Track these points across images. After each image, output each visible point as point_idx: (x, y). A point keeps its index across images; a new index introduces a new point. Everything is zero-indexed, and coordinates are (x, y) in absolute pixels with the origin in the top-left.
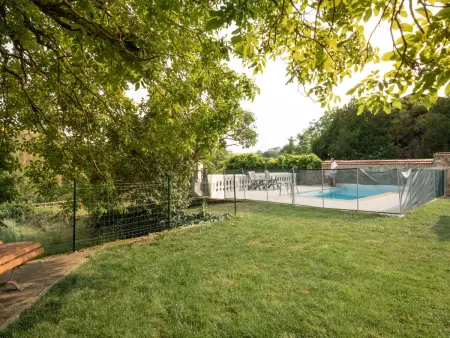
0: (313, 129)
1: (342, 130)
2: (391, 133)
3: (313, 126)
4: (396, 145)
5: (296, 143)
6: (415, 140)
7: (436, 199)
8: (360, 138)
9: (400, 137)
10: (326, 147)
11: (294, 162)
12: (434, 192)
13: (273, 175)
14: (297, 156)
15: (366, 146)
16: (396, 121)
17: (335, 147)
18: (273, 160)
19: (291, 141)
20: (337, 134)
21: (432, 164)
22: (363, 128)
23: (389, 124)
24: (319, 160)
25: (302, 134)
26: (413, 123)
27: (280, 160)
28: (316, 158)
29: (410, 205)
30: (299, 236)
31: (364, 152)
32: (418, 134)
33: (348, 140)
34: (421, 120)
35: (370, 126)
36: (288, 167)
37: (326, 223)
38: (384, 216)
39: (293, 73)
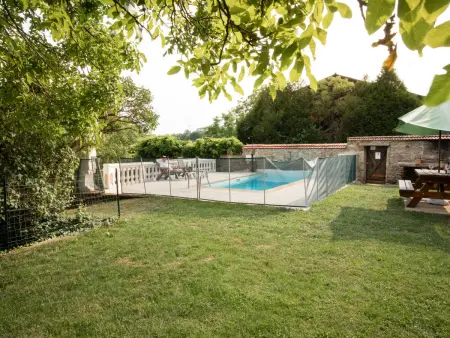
0: (242, 108)
1: (266, 111)
2: (313, 115)
3: (241, 104)
4: (317, 127)
5: (221, 124)
6: (335, 124)
7: (346, 186)
8: (284, 119)
9: (321, 119)
10: (251, 129)
11: (214, 146)
12: (344, 179)
13: (189, 162)
14: (217, 140)
15: (290, 129)
16: (318, 103)
17: (260, 129)
18: (191, 144)
19: (216, 121)
20: (262, 114)
21: (346, 149)
22: (287, 109)
23: (312, 106)
24: (241, 143)
25: (227, 113)
26: (333, 105)
27: (199, 144)
28: (237, 141)
29: (318, 195)
30: (184, 245)
31: (288, 135)
32: (337, 116)
33: (271, 122)
34: (340, 103)
35: (293, 107)
36: (207, 152)
37: (224, 224)
38: (289, 210)
39: (173, 42)
